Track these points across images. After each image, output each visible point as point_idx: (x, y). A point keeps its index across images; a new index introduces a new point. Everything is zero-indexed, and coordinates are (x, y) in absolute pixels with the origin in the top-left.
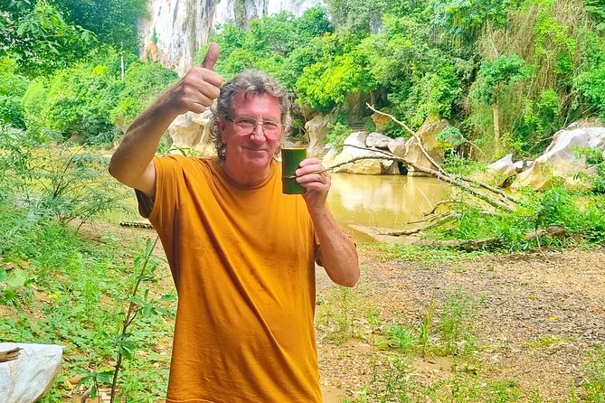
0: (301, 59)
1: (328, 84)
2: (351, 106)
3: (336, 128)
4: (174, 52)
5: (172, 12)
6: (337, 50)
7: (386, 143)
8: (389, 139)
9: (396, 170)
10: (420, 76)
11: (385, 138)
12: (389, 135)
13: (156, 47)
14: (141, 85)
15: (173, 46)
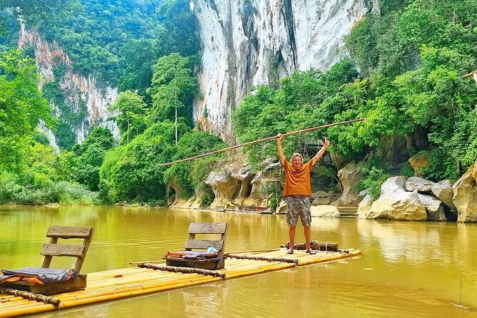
0: (331, 108)
1: (361, 128)
2: (385, 152)
3: (371, 172)
4: (221, 122)
5: (220, 91)
6: (369, 94)
7: (429, 187)
8: (431, 182)
9: (442, 217)
10: (468, 110)
11: (426, 182)
12: (430, 179)
13: (207, 120)
14: (190, 149)
15: (219, 117)
